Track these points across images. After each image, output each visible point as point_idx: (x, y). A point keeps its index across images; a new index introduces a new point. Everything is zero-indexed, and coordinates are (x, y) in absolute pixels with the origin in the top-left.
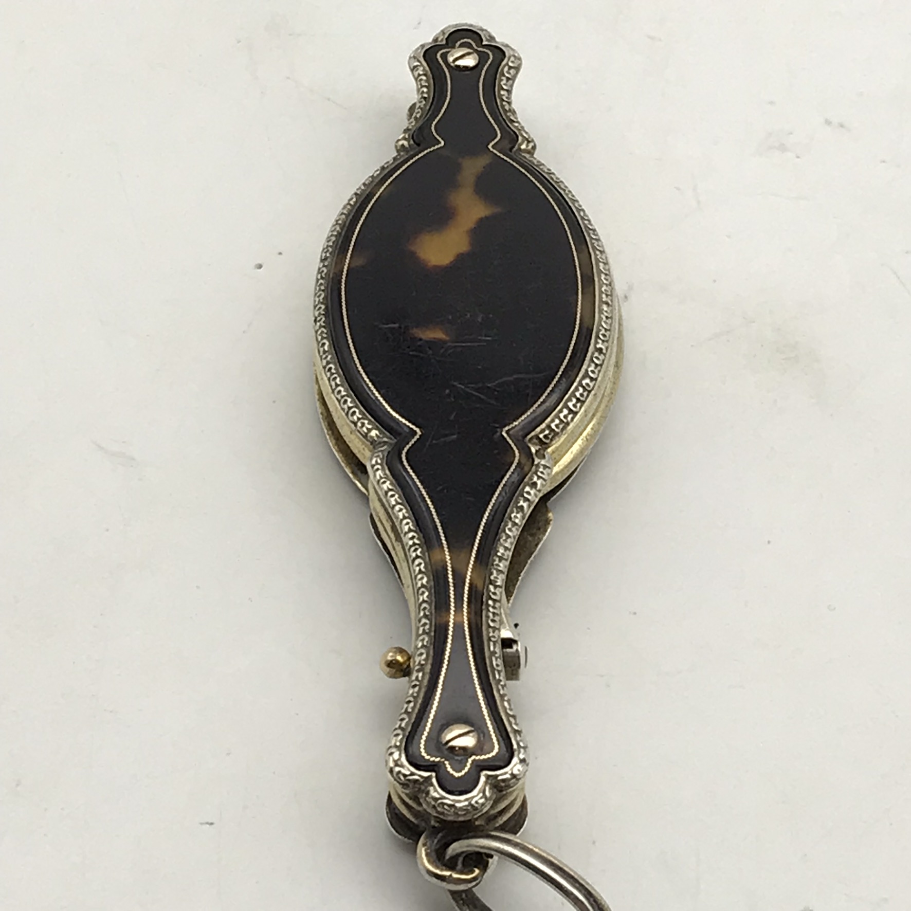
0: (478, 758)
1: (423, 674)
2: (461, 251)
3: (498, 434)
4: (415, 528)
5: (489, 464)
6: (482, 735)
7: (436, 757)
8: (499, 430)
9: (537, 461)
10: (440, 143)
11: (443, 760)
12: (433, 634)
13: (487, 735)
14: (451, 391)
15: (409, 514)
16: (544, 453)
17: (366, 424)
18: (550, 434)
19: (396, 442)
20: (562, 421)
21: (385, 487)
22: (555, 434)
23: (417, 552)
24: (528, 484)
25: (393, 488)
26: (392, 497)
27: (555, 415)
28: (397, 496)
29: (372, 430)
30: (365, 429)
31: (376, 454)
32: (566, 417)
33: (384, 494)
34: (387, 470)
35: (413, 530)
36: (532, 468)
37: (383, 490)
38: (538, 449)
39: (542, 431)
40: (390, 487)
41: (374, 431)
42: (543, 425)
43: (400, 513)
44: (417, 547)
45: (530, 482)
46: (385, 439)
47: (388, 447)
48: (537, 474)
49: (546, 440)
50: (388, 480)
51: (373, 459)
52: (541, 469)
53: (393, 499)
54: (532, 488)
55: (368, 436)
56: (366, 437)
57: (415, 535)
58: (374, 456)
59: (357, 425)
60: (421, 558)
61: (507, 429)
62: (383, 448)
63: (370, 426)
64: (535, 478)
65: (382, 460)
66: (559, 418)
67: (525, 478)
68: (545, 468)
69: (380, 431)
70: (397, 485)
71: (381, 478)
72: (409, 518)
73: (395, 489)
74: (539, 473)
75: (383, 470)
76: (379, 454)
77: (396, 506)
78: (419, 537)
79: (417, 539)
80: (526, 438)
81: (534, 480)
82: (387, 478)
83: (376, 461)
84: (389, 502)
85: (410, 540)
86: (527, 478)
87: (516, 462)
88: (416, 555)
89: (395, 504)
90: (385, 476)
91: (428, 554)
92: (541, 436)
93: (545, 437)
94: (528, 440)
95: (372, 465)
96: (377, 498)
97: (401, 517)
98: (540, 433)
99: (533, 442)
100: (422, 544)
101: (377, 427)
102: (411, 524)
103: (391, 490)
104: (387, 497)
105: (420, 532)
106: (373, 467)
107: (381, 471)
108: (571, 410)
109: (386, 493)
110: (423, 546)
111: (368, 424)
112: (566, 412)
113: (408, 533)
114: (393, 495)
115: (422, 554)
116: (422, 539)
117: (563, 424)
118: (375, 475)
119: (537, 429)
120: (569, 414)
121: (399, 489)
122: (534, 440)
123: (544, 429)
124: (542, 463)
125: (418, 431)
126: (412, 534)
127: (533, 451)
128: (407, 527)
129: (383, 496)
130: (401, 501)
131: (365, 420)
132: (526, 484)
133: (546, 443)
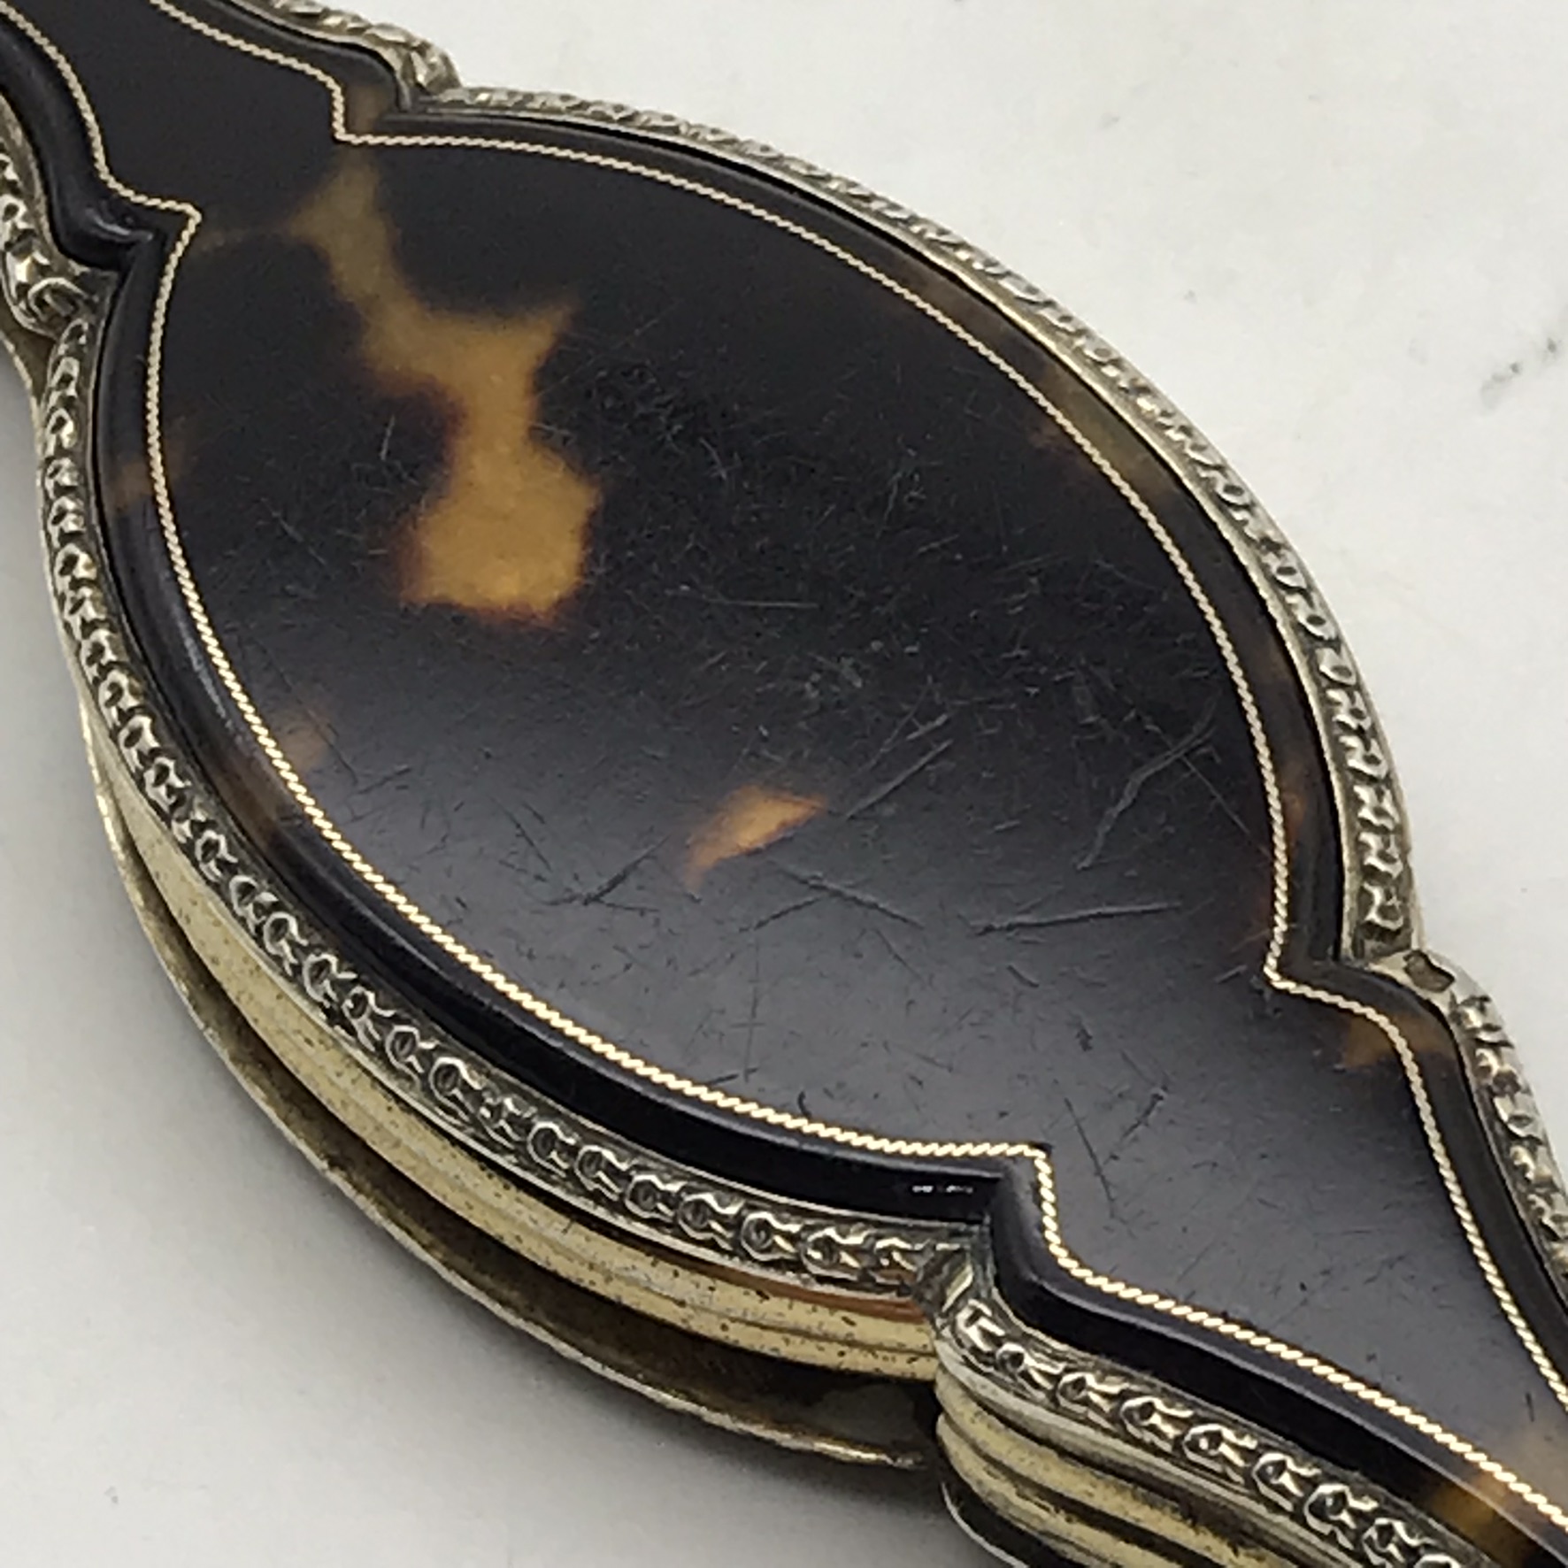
2: (580, 518)
3: (1267, 995)
4: (1317, 1466)
8: (1256, 984)
9: (1441, 1002)
10: (185, 217)
16: (1429, 963)
17: (838, 1239)
18: (1388, 896)
19: (992, 1233)
20: (1381, 831)
21: (1095, 1398)
22: (1401, 886)
23: (1395, 1539)
24: (1493, 1095)
25: (1126, 1385)
26: (1149, 1416)
27: (1351, 827)
28: (1159, 1404)
29: (873, 1246)
30: (846, 1258)
31: (964, 1315)
32: (1379, 812)
33: (1106, 1425)
34: (1048, 1340)
35: (1316, 1477)
36: (1451, 1033)
37: (1093, 1416)
38: (1404, 964)
39: (1364, 899)
40: (1114, 1390)
41: (881, 1244)
42: (1347, 875)
43: (1224, 1449)
44: (1382, 1521)
45: (1490, 1082)
46: (941, 1246)
47: (979, 1267)
48: (1481, 1043)
49: (1394, 919)
50: (1083, 1369)
51: (966, 1336)
52: (1475, 1019)
53: (1155, 1419)
54: (1513, 1099)
55: (872, 1274)
56: (864, 1281)
57: (1338, 1487)
58: (961, 1325)
59: (805, 1261)
60: (1429, 1548)
61: (1272, 961)
62: (965, 1277)
63: (855, 1240)
64: (1490, 1059)
65: (1000, 1320)
66: (1366, 824)
67: (1466, 1080)
68: (1482, 1010)
69: (904, 1234)
70: (1126, 1369)
71: (1055, 1379)
72: (1269, 1448)
73: (1135, 1388)
74: (1484, 1036)
75: (1037, 1350)
76: (973, 1307)
77: (1188, 1438)
78: (1359, 1487)
79: (1358, 1496)
80: (1343, 953)
81: (1496, 1067)
82: (1072, 1366)
83: (987, 1335)
84: (1148, 1437)
85: (1339, 1512)
86: (1469, 1073)
87: (1401, 1044)
88: (1403, 1547)
89: (1178, 1432)
90: (1062, 1366)
91: (1438, 1521)
92: (1373, 916)
93: (1384, 911)
94: (1355, 954)
95: (977, 1357)
96: (1051, 1452)
97: (1239, 1462)
98: (1366, 912)
99: (1373, 951)
100: (1387, 1501)
101: (879, 1224)
102: (1290, 1464)
103: (1124, 1396)
104: (1130, 1428)
105: (1353, 1469)
106: (990, 1360)
107: (1031, 1355)
108: (1371, 780)
109: (1113, 1418)
110: (1398, 1507)
111: (844, 1236)
112: (1364, 793)
113: (1309, 1494)
114: (1148, 1409)
115: (1420, 1537)
116: (1379, 1489)
117: (1392, 837)
118: (1021, 1380)
119: (1349, 903)
120: (1380, 794)
121: (1147, 1378)
122: (1370, 944)
123: (1362, 891)
124: (1460, 999)
125: (1028, 1152)
126: (1326, 1489)
127: (1402, 978)
128: (1286, 1480)
129: (1106, 1431)
130: (1190, 1408)
131: (822, 1227)
132: (1486, 1095)
133: (1398, 932)
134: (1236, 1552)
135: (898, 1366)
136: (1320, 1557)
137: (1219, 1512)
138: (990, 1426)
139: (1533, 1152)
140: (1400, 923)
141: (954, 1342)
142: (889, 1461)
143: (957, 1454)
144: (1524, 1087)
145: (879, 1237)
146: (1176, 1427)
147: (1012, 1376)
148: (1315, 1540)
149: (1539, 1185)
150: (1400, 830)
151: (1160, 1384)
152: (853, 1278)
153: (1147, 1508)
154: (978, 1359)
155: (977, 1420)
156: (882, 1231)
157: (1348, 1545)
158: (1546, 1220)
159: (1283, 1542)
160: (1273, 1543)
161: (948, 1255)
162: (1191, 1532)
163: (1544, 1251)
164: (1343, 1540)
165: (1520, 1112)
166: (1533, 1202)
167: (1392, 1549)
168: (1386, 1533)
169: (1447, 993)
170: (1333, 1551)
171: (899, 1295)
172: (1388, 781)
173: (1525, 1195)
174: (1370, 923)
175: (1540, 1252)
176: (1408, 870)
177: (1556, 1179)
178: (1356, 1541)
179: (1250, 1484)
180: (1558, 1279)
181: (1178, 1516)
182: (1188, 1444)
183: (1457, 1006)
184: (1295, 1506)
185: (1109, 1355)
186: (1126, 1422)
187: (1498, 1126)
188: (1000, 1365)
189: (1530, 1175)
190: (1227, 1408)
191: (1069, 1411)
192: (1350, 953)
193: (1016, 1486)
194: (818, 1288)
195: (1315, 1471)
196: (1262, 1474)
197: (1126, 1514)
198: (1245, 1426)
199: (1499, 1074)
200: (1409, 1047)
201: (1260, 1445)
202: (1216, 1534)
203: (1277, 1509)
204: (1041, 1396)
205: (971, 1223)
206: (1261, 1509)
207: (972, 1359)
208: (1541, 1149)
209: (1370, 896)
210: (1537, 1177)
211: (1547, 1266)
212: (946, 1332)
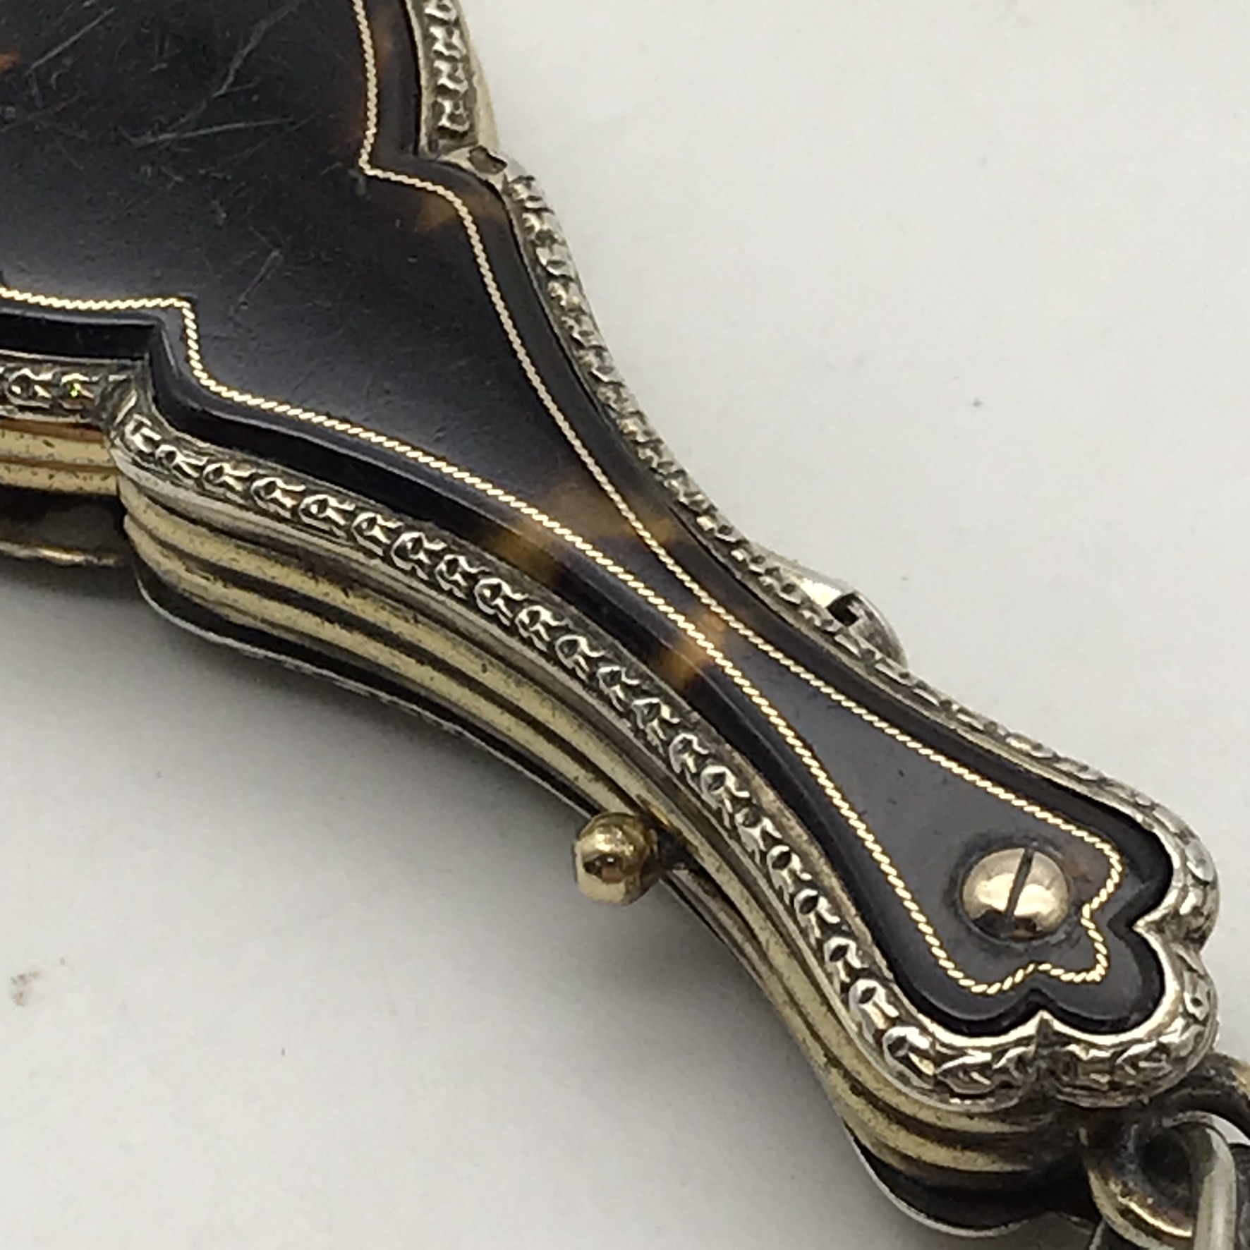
0: (1096, 903)
1: (772, 818)
3: (361, 180)
4: (400, 520)
5: (411, 260)
6: (1051, 849)
7: (1013, 974)
8: (353, 173)
9: (496, 181)
11: (1031, 967)
12: (695, 716)
13: (1061, 841)
14: (152, 164)
15: (352, 500)
16: (489, 156)
17: (32, 376)
18: (456, 107)
19: (151, 364)
20: (451, 59)
21: (231, 481)
22: (467, 100)
23: (459, 570)
24: (534, 245)
25: (254, 471)
26: (273, 491)
27: (427, 57)
28: (280, 482)
29: (60, 380)
30: (41, 391)
31: (130, 427)
32: (449, 46)
33: (241, 501)
34: (194, 440)
35: (399, 528)
36: (503, 203)
37: (229, 495)
38: (468, 155)
39: (437, 110)
40: (245, 474)
41: (65, 379)
42: (425, 92)
43: (330, 513)
44: (448, 557)
45: (533, 237)
46: (112, 378)
47: (141, 392)
48: (527, 210)
49: (463, 124)
50: (222, 461)
51: (133, 442)
52: (522, 192)
53: (277, 494)
54: (551, 250)
55: (60, 401)
56: (54, 408)
57: (416, 535)
58: (128, 435)
59: (9, 395)
60: (486, 574)
61: (365, 157)
62: (130, 399)
63: (46, 376)
64: (533, 220)
65: (157, 429)
66: (440, 55)
67: (514, 236)
68: (528, 186)
69: (84, 371)
70: (253, 458)
71: (200, 469)
72: (363, 510)
73: (261, 472)
74: (529, 205)
75: (186, 448)
76: (136, 420)
77: (302, 506)
78: (432, 534)
79: (431, 540)
80: (420, 149)
81: (537, 228)
82: (213, 458)
83: (148, 440)
84: (273, 508)
85: (417, 553)
86: (517, 231)
87: (463, 211)
88: (466, 575)
89: (294, 503)
90: (205, 459)
91: (491, 553)
92: (444, 122)
93: (452, 118)
94: (430, 148)
95: (141, 458)
96: (204, 530)
97: (342, 522)
98: (439, 119)
99: (444, 147)
100: (455, 543)
101: (62, 364)
102: (380, 520)
103: (252, 478)
104: (260, 503)
105: (427, 520)
106: (151, 459)
107: (181, 452)
108: (442, 22)
109: (246, 495)
110: (461, 546)
111: (37, 374)
112: (437, 32)
113: (393, 542)
114: (271, 487)
115: (478, 567)
116: (447, 533)
117: (460, 65)
118: (175, 472)
119: (425, 113)
120: (450, 34)
121: (270, 464)
122: (442, 142)
123: (435, 103)
124: (510, 179)
125: (178, 304)
126: (407, 538)
127: (466, 164)
128: (377, 532)
129: (241, 507)
130: (303, 483)
131: (20, 369)
132: (530, 247)
133: (465, 134)
134: (347, 595)
135: (94, 484)
136: (407, 591)
137: (331, 564)
138: (157, 515)
139: (566, 287)
140: (466, 127)
141: (123, 448)
142: (95, 561)
143: (140, 544)
144: (560, 240)
145: (64, 374)
146: (293, 498)
147: (168, 470)
148: (400, 576)
149: (571, 310)
150: (466, 59)
151: (280, 467)
152: (46, 406)
153: (279, 566)
154: (143, 459)
155: (149, 511)
156: (65, 369)
157: (425, 577)
158: (576, 335)
159: (381, 583)
160: (373, 584)
161: (118, 384)
162: (312, 582)
163: (573, 356)
164: (421, 574)
165: (556, 258)
166: (565, 322)
167: (457, 577)
168: (453, 565)
169: (501, 174)
170: (415, 584)
171: (82, 417)
172: (457, 23)
173: (560, 317)
174: (443, 128)
175: (570, 356)
176: (472, 88)
177: (584, 307)
178: (431, 574)
179: (351, 538)
180: (583, 375)
181: (302, 571)
182: (303, 510)
183: (508, 183)
184: (384, 552)
185: (242, 449)
186: (256, 498)
187: (539, 270)
188: (159, 462)
189: (563, 303)
190: (332, 483)
191: (213, 493)
192: (426, 149)
193: (184, 563)
194: (19, 416)
195: (399, 524)
196: (358, 528)
197: (265, 574)
198: (346, 495)
199: (541, 232)
200: (470, 213)
201: (357, 508)
202: (331, 581)
203: (372, 555)
204: (190, 482)
205: (134, 359)
206: (360, 556)
207: (138, 459)
208: (573, 285)
209: (442, 106)
210: (568, 303)
211: (576, 368)
212: (117, 442)
